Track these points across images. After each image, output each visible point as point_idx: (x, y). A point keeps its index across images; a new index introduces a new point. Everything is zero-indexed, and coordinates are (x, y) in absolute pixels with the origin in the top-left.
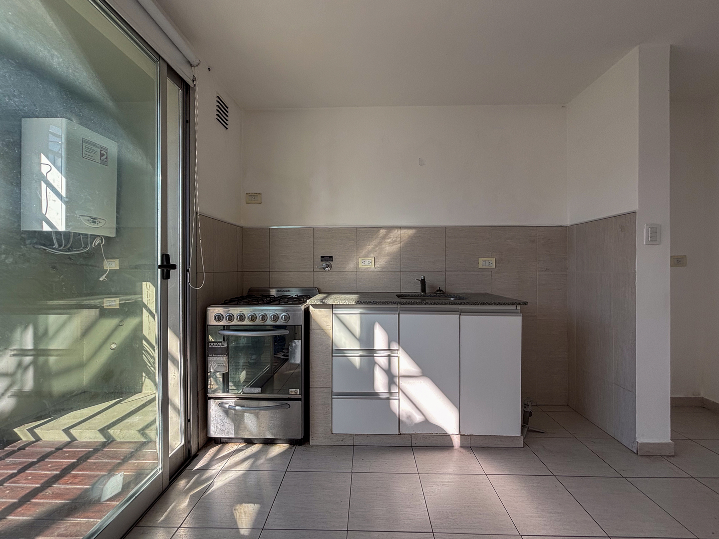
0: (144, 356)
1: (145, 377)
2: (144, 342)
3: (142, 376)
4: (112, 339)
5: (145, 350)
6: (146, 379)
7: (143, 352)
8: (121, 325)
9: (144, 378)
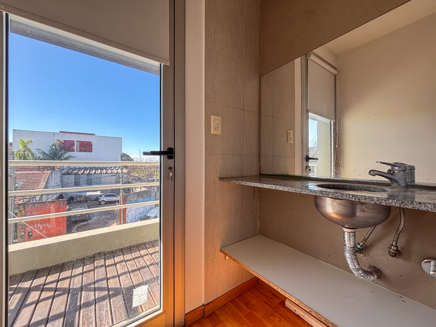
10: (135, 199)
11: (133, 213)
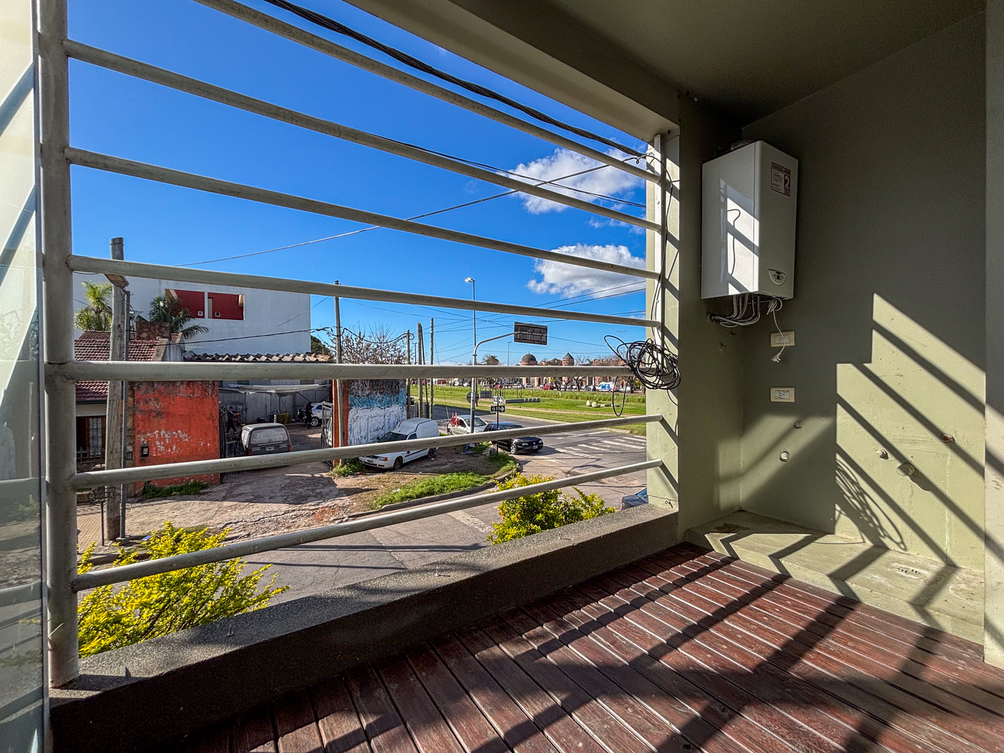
0: (837, 478)
1: (840, 512)
2: (838, 457)
3: (835, 509)
4: (784, 446)
5: (839, 470)
6: (842, 516)
7: (837, 472)
8: (798, 428)
9: (837, 513)
10: (367, 393)
11: (363, 425)
